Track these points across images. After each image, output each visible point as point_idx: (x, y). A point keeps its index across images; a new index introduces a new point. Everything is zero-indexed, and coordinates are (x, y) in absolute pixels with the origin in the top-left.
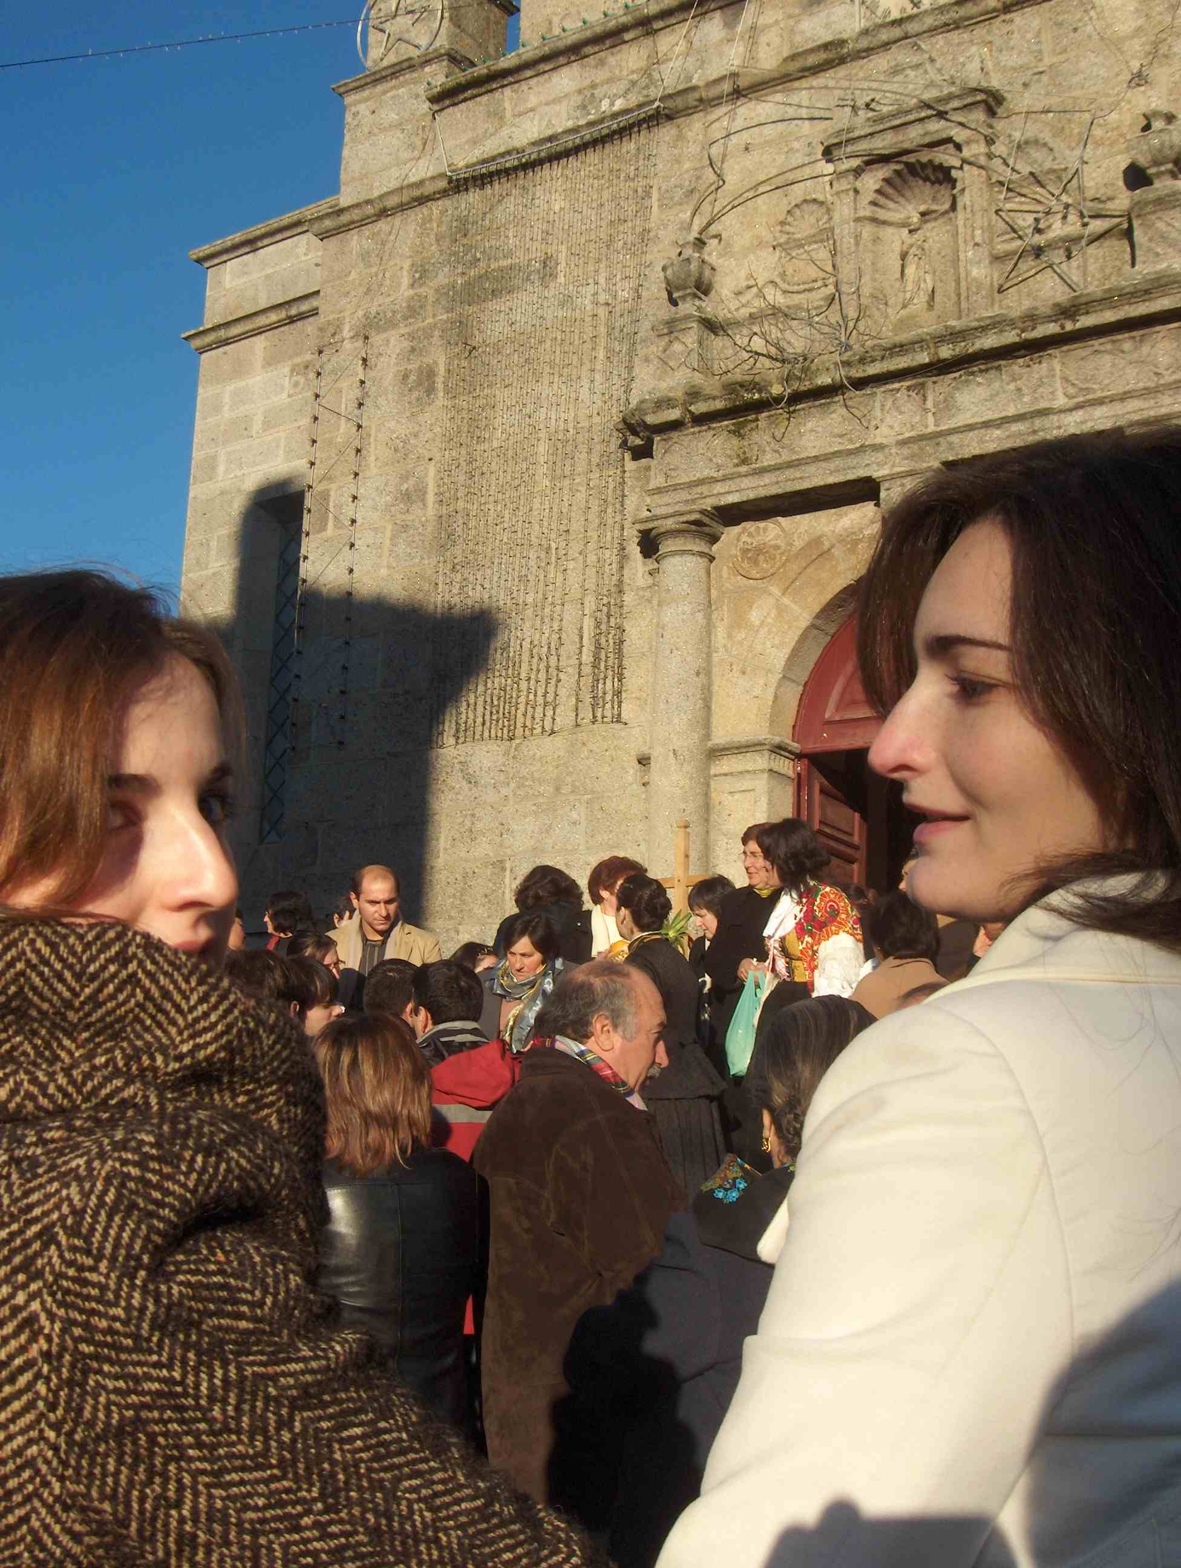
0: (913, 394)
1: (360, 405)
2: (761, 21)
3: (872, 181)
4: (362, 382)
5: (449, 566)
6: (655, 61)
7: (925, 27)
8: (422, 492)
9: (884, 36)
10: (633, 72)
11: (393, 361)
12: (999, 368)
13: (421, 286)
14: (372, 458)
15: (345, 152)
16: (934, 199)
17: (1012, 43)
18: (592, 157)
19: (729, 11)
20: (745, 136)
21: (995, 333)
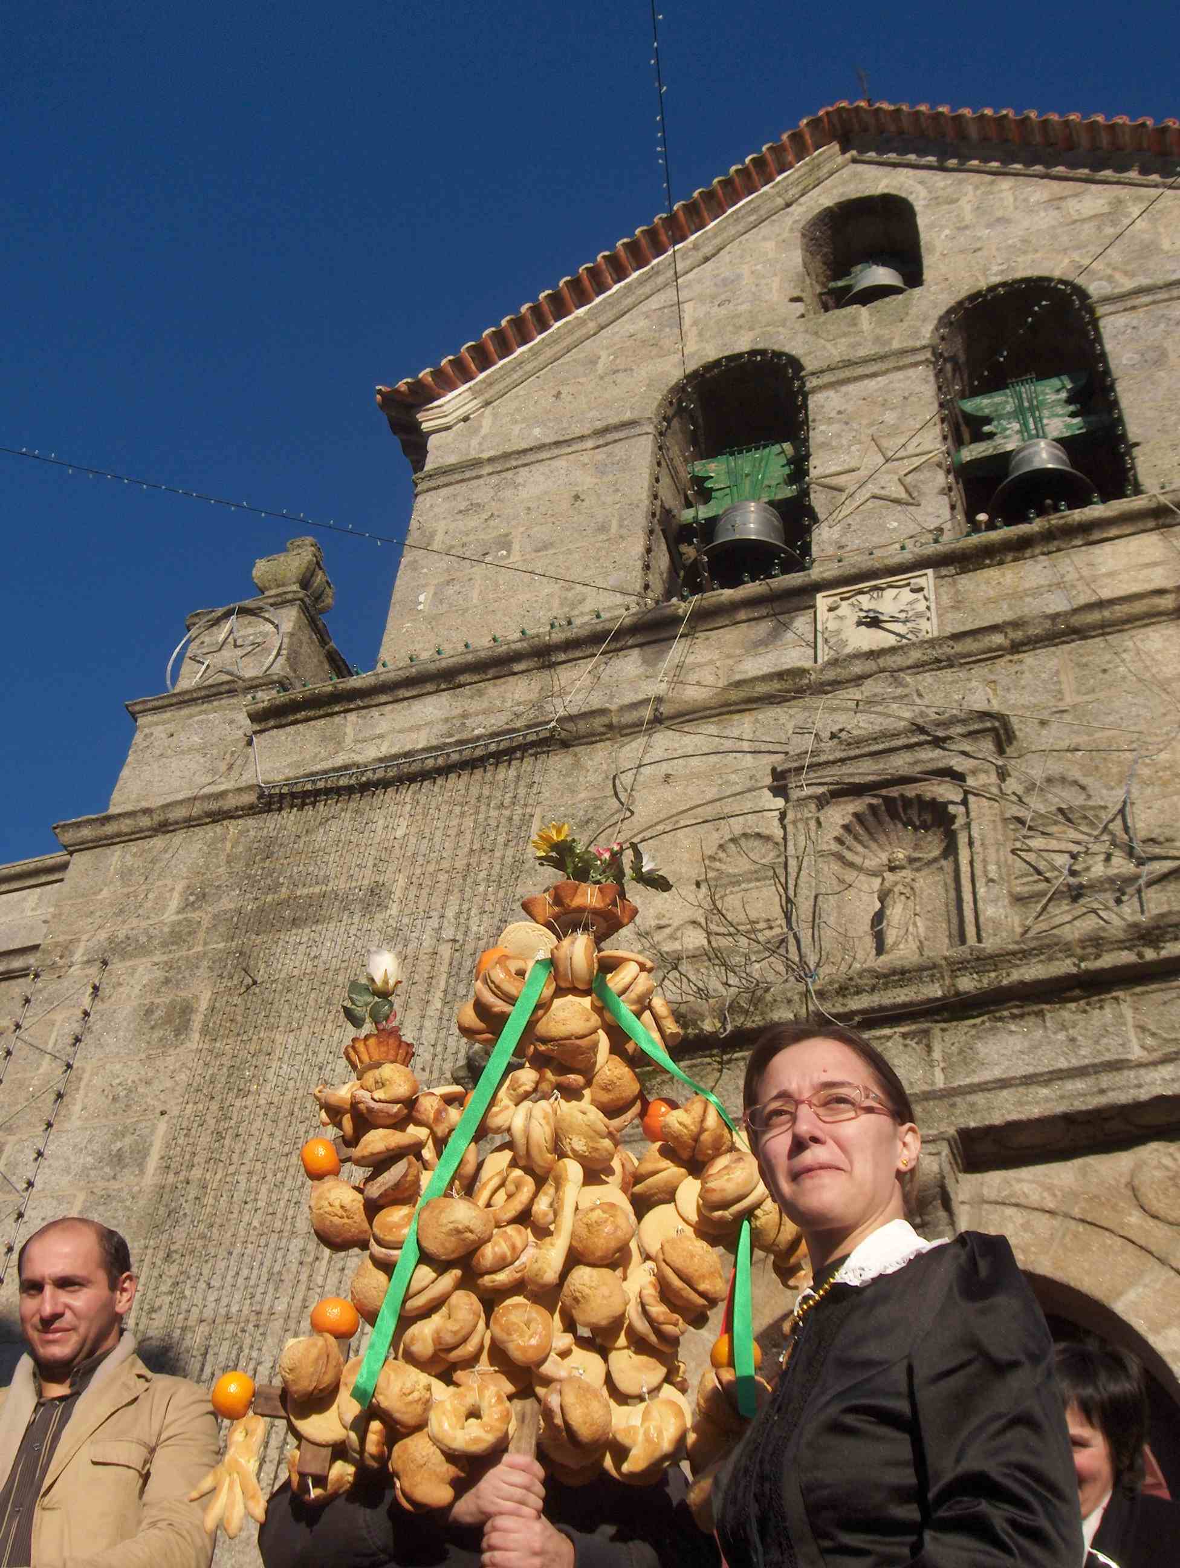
0: (913, 1043)
1: (77, 1040)
2: (690, 659)
3: (839, 814)
4: (86, 1014)
5: (161, 1254)
6: (548, 694)
7: (910, 662)
8: (141, 1154)
9: (857, 668)
10: (519, 704)
11: (136, 991)
12: (1040, 1014)
13: (194, 910)
14: (77, 1108)
15: (125, 772)
16: (916, 847)
17: (1023, 682)
18: (456, 784)
19: (649, 650)
20: (665, 768)
21: (1041, 961)
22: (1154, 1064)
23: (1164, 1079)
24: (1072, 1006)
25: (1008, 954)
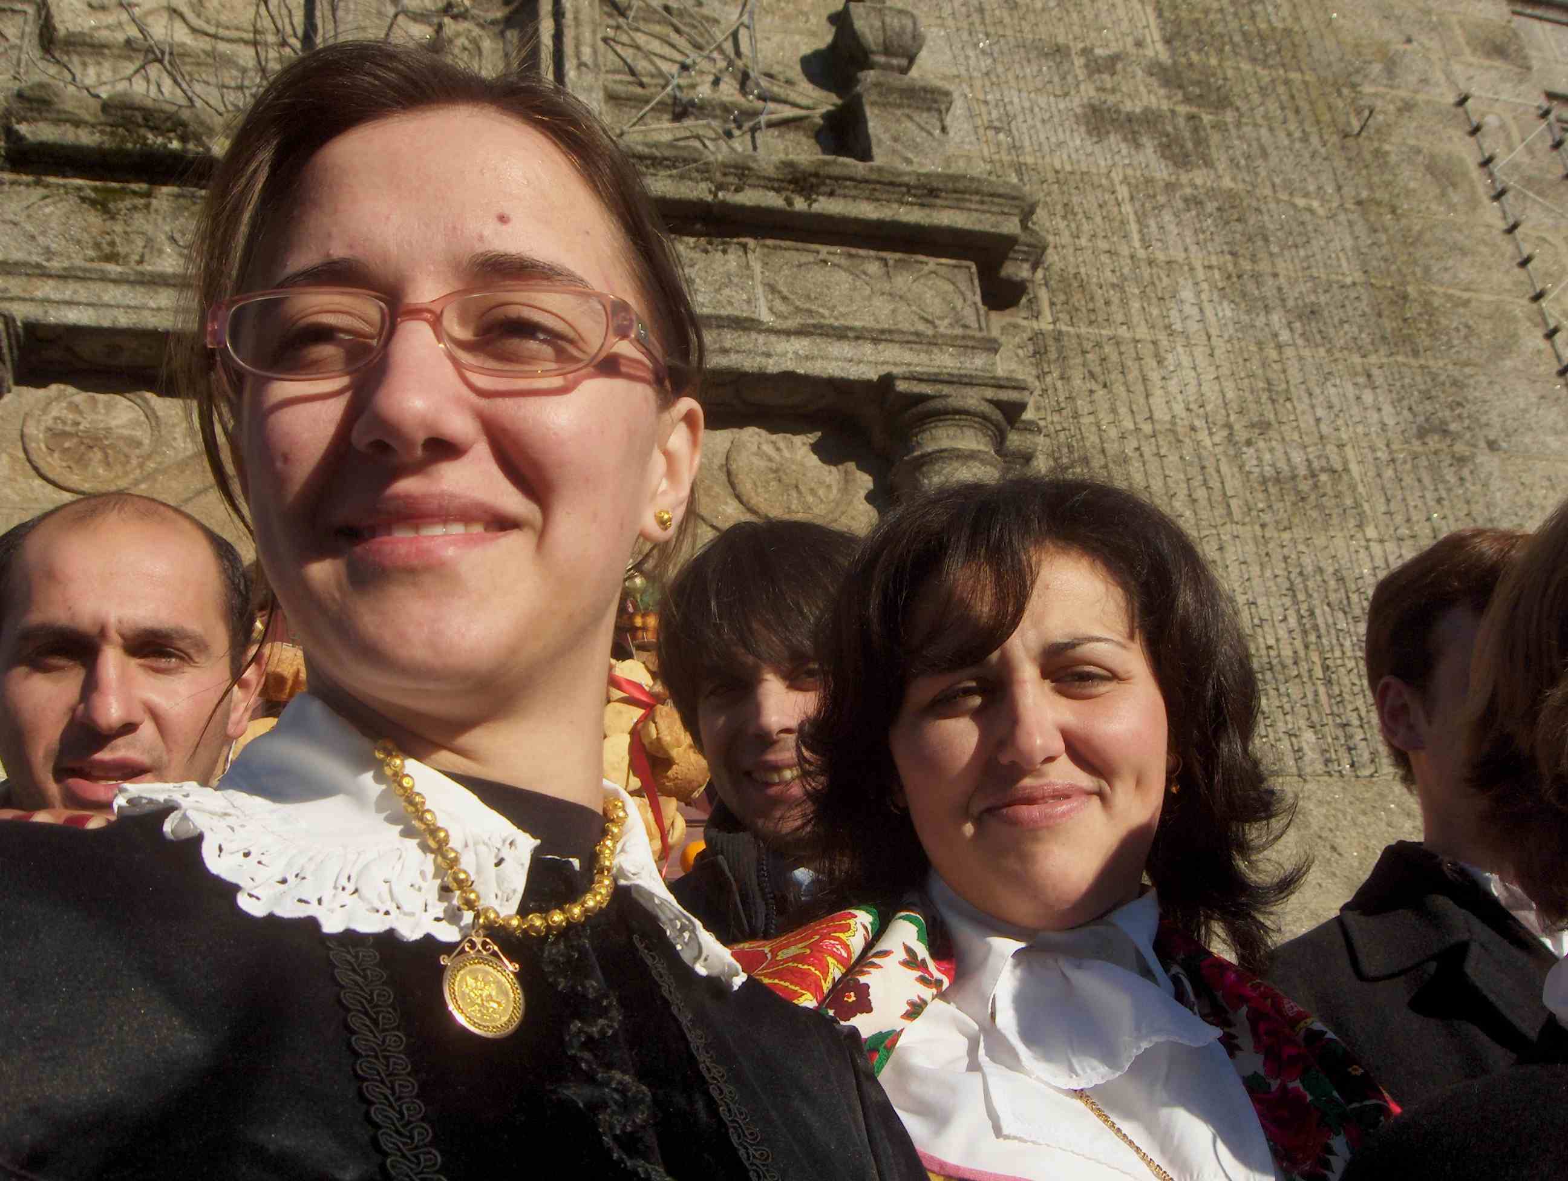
21: (670, 176)
22: (788, 333)
23: (796, 353)
24: (692, 240)
25: (634, 156)
